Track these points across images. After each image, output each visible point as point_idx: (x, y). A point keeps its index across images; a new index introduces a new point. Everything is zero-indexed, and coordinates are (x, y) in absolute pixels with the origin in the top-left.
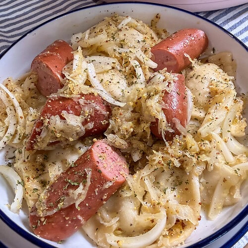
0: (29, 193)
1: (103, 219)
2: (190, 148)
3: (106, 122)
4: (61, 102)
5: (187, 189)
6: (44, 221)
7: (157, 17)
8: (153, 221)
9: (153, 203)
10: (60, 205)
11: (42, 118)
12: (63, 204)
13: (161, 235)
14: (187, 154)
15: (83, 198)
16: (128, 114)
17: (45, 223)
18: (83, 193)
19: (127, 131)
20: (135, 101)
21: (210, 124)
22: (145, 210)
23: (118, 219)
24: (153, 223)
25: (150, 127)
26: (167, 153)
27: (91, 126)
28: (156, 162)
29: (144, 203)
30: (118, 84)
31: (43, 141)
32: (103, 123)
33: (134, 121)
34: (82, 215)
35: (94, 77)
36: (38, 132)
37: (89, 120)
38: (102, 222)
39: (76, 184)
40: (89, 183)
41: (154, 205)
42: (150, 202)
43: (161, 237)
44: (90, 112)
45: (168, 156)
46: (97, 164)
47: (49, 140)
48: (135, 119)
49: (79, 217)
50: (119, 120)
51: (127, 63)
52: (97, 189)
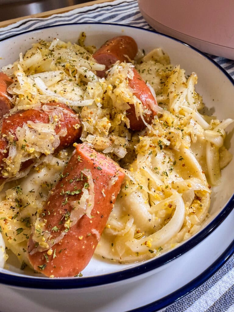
0: (13, 238)
1: (115, 229)
2: (172, 123)
3: (79, 126)
4: (21, 115)
5: (184, 165)
6: (53, 253)
7: (83, 35)
8: (170, 206)
9: (161, 189)
10: (67, 224)
11: (4, 136)
12: (70, 222)
13: (185, 215)
14: (172, 130)
15: (92, 204)
16: (100, 111)
17: (55, 256)
18: (90, 199)
19: (105, 128)
20: (102, 96)
21: (179, 98)
22: (157, 199)
23: (133, 221)
24: (172, 207)
25: (127, 116)
26: (153, 135)
27: (64, 132)
28: (148, 146)
29: (151, 193)
30: (74, 92)
31: (13, 163)
32: (76, 128)
33: (107, 116)
34: (96, 228)
35: (47, 89)
36: (4, 153)
37: (60, 126)
38: (115, 233)
39: (77, 193)
40: (92, 186)
41: (163, 191)
42: (158, 189)
43: (187, 218)
44: (59, 117)
45: (156, 138)
46: (93, 162)
47: (21, 159)
48: (107, 114)
49: (94, 231)
50: (92, 119)
51: (75, 72)
52: (104, 190)
